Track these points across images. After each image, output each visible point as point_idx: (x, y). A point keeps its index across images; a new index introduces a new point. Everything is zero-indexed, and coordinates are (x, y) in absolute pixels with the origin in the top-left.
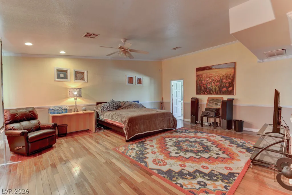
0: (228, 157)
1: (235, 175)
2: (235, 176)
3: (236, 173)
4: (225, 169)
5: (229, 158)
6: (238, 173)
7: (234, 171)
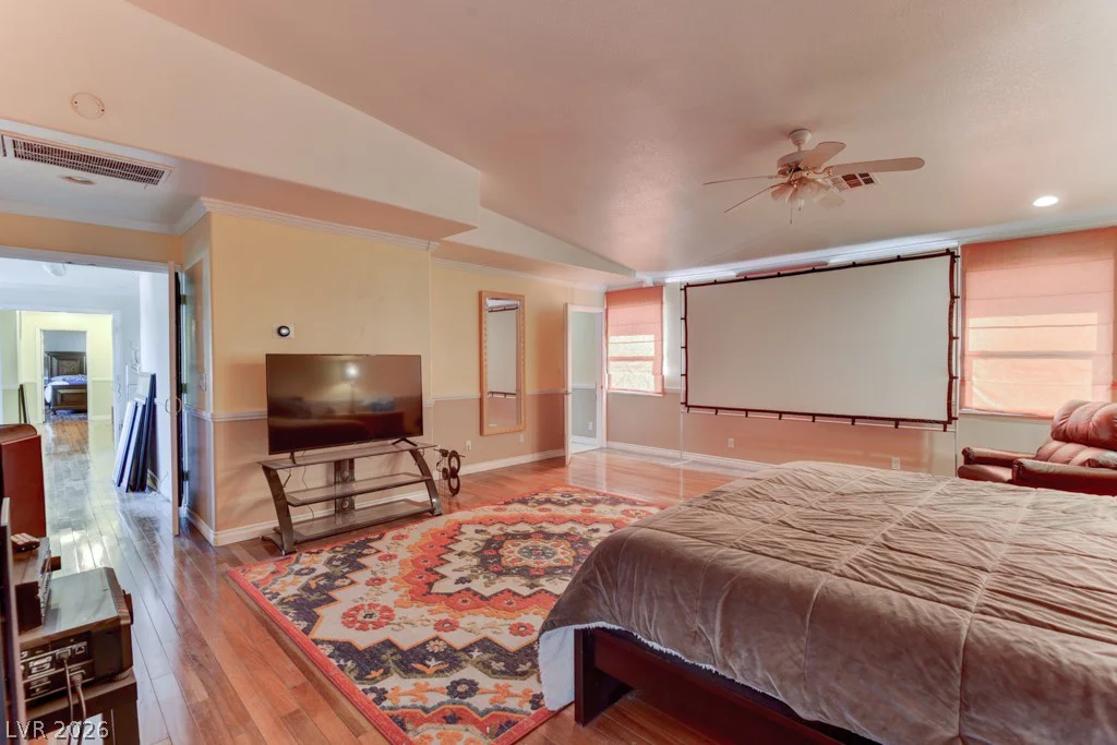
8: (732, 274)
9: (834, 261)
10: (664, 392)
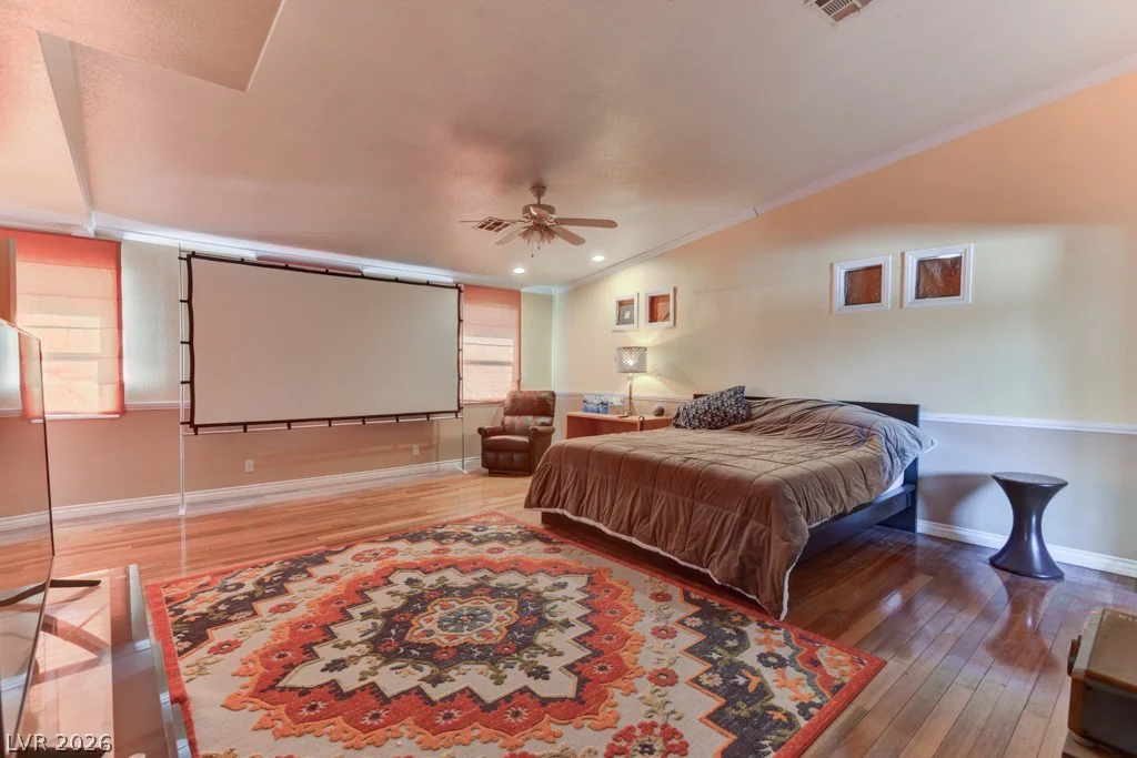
0: (281, 684)
1: (187, 644)
2: (183, 640)
3: (186, 650)
4: (232, 639)
5: (278, 681)
6: (180, 653)
7: (202, 652)
8: (251, 255)
9: (366, 271)
10: (123, 410)
